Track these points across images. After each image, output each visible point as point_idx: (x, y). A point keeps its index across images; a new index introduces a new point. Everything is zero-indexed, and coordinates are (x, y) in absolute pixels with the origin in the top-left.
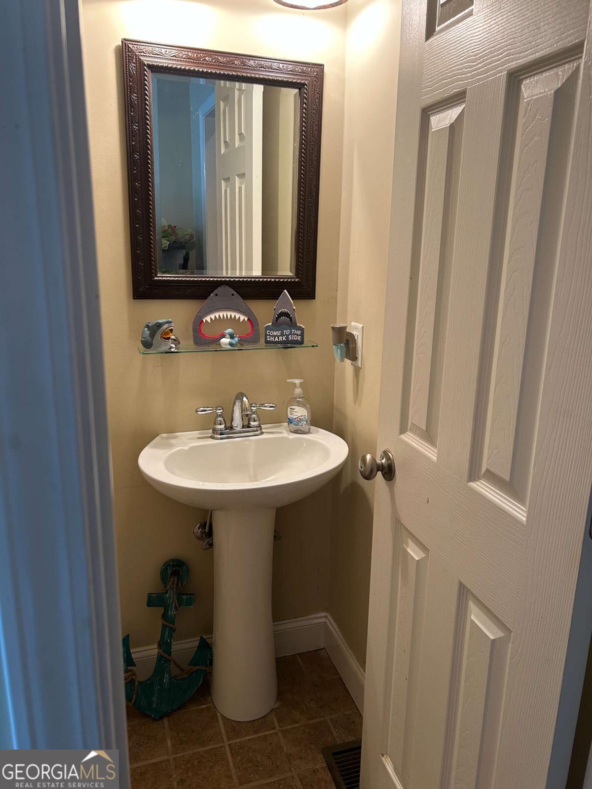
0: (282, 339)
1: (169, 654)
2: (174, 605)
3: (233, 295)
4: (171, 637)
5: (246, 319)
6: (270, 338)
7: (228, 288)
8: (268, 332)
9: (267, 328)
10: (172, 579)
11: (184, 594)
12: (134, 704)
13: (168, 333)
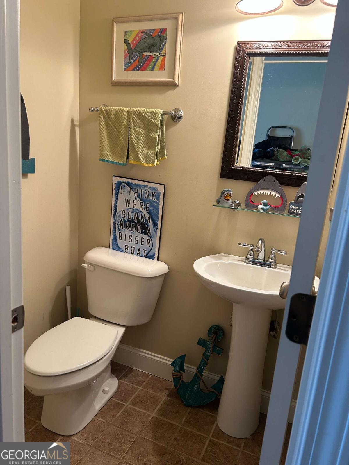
0: (299, 212)
1: (201, 375)
2: (210, 350)
3: (274, 181)
4: (204, 366)
5: (279, 197)
6: (291, 210)
7: (272, 176)
8: (291, 207)
9: (291, 204)
10: (213, 335)
11: (217, 347)
12: (177, 391)
13: (228, 197)
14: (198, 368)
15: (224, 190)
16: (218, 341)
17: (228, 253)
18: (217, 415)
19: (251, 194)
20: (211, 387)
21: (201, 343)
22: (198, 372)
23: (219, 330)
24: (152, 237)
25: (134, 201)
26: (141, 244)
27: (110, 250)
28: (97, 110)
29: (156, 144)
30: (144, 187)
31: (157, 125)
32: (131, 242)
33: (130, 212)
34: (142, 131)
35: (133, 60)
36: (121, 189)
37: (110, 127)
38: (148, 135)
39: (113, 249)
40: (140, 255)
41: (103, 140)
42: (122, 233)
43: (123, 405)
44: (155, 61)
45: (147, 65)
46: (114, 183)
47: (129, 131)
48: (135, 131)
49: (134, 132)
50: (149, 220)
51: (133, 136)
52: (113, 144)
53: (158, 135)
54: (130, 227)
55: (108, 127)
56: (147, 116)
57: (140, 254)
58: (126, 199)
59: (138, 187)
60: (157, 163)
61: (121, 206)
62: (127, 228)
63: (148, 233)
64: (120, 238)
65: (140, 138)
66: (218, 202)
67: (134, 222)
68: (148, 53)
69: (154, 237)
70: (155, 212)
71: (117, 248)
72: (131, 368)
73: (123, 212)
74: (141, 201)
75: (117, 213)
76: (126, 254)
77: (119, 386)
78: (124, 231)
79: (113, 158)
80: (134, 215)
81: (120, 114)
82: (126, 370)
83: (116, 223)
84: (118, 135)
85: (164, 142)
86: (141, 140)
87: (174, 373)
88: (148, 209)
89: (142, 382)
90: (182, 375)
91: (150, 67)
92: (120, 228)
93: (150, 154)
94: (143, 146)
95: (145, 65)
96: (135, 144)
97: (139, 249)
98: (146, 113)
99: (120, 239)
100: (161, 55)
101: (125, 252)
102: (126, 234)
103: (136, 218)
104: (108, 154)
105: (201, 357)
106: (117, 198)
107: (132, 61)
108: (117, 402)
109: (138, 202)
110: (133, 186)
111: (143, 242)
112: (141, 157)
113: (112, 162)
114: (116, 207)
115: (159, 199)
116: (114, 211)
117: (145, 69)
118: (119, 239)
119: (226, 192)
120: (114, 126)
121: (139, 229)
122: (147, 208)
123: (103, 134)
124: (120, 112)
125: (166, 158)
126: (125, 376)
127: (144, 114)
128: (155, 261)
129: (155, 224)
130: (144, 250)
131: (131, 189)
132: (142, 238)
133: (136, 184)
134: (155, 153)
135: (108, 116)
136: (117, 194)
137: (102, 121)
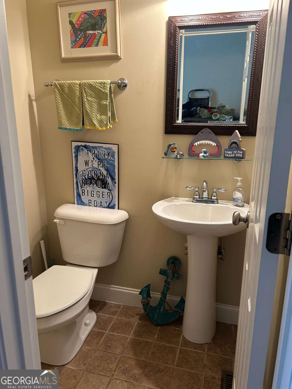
0: (233, 156)
1: (165, 298)
2: (170, 277)
3: (210, 133)
4: (167, 291)
5: (216, 145)
6: (226, 155)
7: (208, 129)
8: (226, 152)
9: (226, 150)
10: (171, 265)
11: (176, 274)
12: (147, 314)
13: (174, 149)
14: (162, 294)
15: (170, 144)
16: (176, 269)
17: (177, 196)
18: (182, 329)
19: (192, 145)
20: (174, 307)
22: (163, 297)
23: (176, 260)
24: (111, 190)
25: (92, 161)
26: (103, 197)
27: (76, 205)
28: (52, 85)
29: (107, 110)
30: (100, 148)
31: (107, 93)
32: (93, 196)
33: (90, 171)
34: (94, 100)
35: (79, 38)
36: (80, 152)
37: (65, 98)
38: (99, 103)
39: (78, 204)
40: (102, 207)
41: (60, 111)
42: (84, 190)
43: (104, 333)
44: (98, 37)
45: (92, 42)
46: (73, 147)
47: (82, 100)
48: (88, 100)
49: (86, 101)
50: (107, 176)
51: (86, 105)
52: (70, 114)
53: (108, 102)
54: (91, 184)
55: (63, 99)
56: (97, 87)
57: (102, 206)
58: (85, 160)
59: (95, 149)
60: (110, 126)
61: (82, 167)
62: (89, 185)
63: (108, 187)
64: (83, 194)
65: (92, 106)
66: (166, 154)
67: (94, 179)
68: (92, 31)
69: (113, 190)
70: (112, 169)
71: (81, 203)
72: (104, 302)
73: (84, 171)
74: (98, 161)
75: (78, 173)
76: (90, 207)
77: (97, 318)
78: (86, 188)
79: (70, 126)
80: (94, 173)
81: (73, 87)
82: (101, 304)
83: (78, 182)
84: (72, 105)
85: (114, 108)
86: (94, 107)
87: (142, 300)
88: (106, 167)
89: (116, 312)
90: (149, 301)
91: (95, 43)
92: (82, 186)
93: (103, 119)
94: (96, 112)
95: (90, 42)
96: (89, 112)
97: (101, 201)
98: (96, 84)
99: (83, 195)
100: (103, 33)
101: (89, 205)
102: (88, 190)
103: (95, 176)
104: (66, 123)
105: (164, 284)
106: (77, 160)
107: (78, 39)
108: (98, 331)
109: (96, 161)
110: (90, 148)
111: (104, 195)
112: (95, 122)
113: (70, 129)
114: (76, 168)
115: (115, 157)
116: (76, 171)
117: (90, 46)
118: (82, 195)
119: (172, 146)
120: (68, 98)
121: (99, 184)
122: (105, 166)
123: (59, 105)
124: (72, 85)
125: (117, 121)
126: (101, 309)
127: (94, 85)
128: (116, 210)
129: (113, 179)
130: (105, 202)
131: (89, 151)
132: (103, 192)
133: (93, 146)
134: (107, 117)
135: (62, 89)
136: (76, 156)
137: (58, 95)
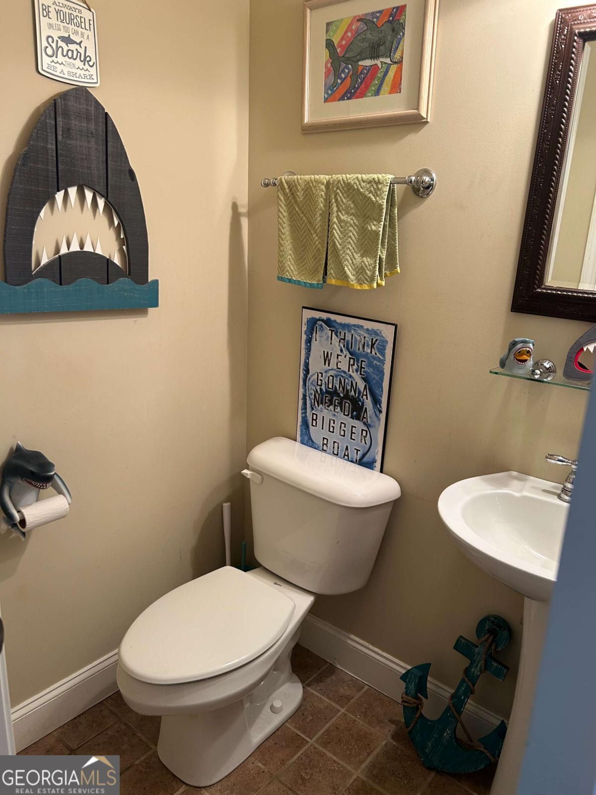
1: (459, 713)
4: (466, 695)
10: (487, 636)
11: (496, 661)
12: (410, 732)
13: (523, 354)
14: (453, 697)
16: (497, 650)
19: (578, 350)
20: (479, 740)
21: (463, 646)
22: (453, 706)
23: (500, 627)
24: (370, 426)
25: (338, 355)
26: (351, 438)
27: (298, 445)
28: (275, 184)
29: (378, 244)
30: (356, 328)
31: (381, 206)
32: (333, 432)
33: (331, 376)
34: (352, 219)
35: (341, 78)
36: (316, 333)
37: (296, 214)
38: (363, 227)
39: (302, 442)
40: (348, 459)
41: (283, 240)
42: (317, 415)
43: (304, 742)
44: (382, 75)
45: (367, 87)
46: (305, 321)
47: (329, 220)
48: (340, 221)
49: (336, 221)
50: (365, 393)
51: (336, 230)
52: (301, 247)
53: (382, 226)
54: (331, 404)
55: (292, 215)
56: (361, 190)
57: (348, 456)
58: (324, 352)
59: (345, 330)
60: (379, 282)
61: (317, 365)
62: (326, 406)
63: (364, 418)
64: (314, 424)
65: (347, 234)
66: (503, 364)
67: (338, 395)
68: (369, 61)
69: (374, 426)
70: (377, 378)
71: (308, 441)
72: (331, 664)
73: (320, 375)
74: (350, 356)
75: (309, 376)
76: (324, 454)
77: (304, 699)
78: (321, 411)
79: (300, 275)
80: (339, 381)
81: (313, 188)
82: (323, 669)
83: (307, 395)
84: (309, 230)
85: (395, 240)
86: (350, 237)
87: (404, 696)
88: (364, 372)
89: (349, 698)
90: (421, 704)
91: (373, 88)
92: (314, 405)
93: (366, 266)
94: (353, 249)
95: (363, 86)
96: (339, 246)
97: (347, 446)
98: (360, 184)
99: (314, 426)
100: (393, 62)
101: (323, 449)
102: (323, 417)
103: (341, 388)
104: (292, 268)
106: (309, 349)
107: (339, 81)
108: (294, 732)
109: (345, 357)
110: (337, 326)
111: (355, 433)
112: (349, 271)
113: (298, 283)
114: (307, 365)
115: (385, 353)
116: (305, 372)
117: (362, 95)
118: (312, 425)
119: (519, 346)
120: (303, 213)
121: (347, 409)
122: (363, 369)
123: (283, 228)
124: (313, 185)
125: (399, 272)
126: (319, 680)
127: (357, 185)
128: (376, 473)
129: (376, 401)
130: (355, 449)
131: (333, 332)
132: (352, 427)
133: (343, 322)
134: (375, 262)
135: (293, 194)
136: (309, 341)
137: (283, 205)
